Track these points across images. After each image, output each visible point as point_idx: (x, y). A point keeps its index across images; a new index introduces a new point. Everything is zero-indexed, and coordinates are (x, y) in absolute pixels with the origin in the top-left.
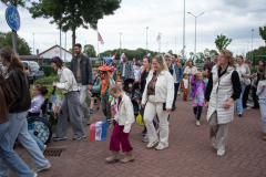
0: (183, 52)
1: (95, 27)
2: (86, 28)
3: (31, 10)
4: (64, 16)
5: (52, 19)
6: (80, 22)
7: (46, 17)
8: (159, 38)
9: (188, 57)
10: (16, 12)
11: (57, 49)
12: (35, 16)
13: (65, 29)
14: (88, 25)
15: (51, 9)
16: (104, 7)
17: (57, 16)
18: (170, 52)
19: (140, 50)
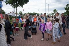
1: (22, 7)
2: (20, 7)
4: (14, 4)
5: (11, 5)
6: (18, 6)
7: (9, 4)
8: (39, 10)
10: (1, 3)
12: (6, 4)
18: (42, 14)
19: (34, 13)
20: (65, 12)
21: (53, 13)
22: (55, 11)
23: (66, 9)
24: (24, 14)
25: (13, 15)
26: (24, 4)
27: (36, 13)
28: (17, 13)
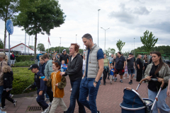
1: (49, 34)
2: (43, 34)
4: (30, 26)
5: (23, 28)
6: (40, 30)
7: (20, 25)
11: (22, 45)
13: (30, 34)
14: (45, 32)
15: (23, 22)
16: (55, 22)
17: (26, 26)
20: (139, 48)
21: (112, 49)
22: (119, 44)
23: (143, 40)
25: (23, 51)
26: (52, 28)
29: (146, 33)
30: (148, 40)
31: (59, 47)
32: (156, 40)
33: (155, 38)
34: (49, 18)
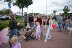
0: (46, 14)
3: (13, 4)
5: (18, 6)
6: (24, 7)
9: (47, 15)
12: (14, 5)
13: (20, 8)
14: (26, 7)
15: (17, 4)
16: (29, 3)
17: (19, 5)
18: (43, 14)
19: (37, 13)
20: (63, 13)
21: (53, 14)
22: (55, 12)
23: (64, 10)
24: (29, 14)
25: (19, 15)
27: (39, 14)
28: (22, 13)
29: (65, 7)
30: (66, 10)
31: (32, 13)
32: (70, 10)
33: (69, 9)
34: (27, 2)
